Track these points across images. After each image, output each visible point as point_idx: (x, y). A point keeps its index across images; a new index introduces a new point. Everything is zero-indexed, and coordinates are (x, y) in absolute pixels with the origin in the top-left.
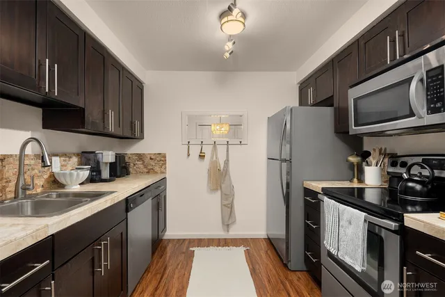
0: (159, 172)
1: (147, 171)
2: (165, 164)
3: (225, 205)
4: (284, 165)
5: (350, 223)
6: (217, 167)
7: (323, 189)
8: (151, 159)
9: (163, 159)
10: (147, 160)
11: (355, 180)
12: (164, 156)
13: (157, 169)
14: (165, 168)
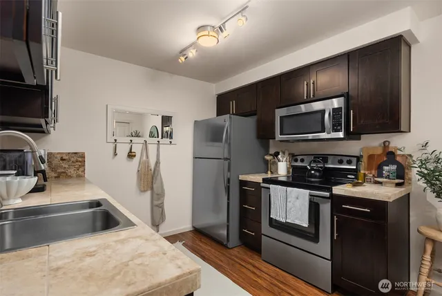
0: (75, 175)
1: (56, 175)
2: (84, 166)
3: (157, 206)
4: (227, 162)
5: (297, 198)
6: (148, 166)
7: (263, 179)
8: (62, 159)
9: (80, 159)
10: (56, 162)
11: (269, 172)
12: (83, 156)
13: (72, 171)
14: (84, 171)
